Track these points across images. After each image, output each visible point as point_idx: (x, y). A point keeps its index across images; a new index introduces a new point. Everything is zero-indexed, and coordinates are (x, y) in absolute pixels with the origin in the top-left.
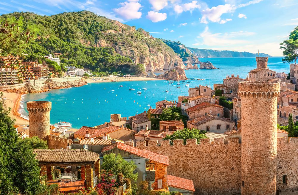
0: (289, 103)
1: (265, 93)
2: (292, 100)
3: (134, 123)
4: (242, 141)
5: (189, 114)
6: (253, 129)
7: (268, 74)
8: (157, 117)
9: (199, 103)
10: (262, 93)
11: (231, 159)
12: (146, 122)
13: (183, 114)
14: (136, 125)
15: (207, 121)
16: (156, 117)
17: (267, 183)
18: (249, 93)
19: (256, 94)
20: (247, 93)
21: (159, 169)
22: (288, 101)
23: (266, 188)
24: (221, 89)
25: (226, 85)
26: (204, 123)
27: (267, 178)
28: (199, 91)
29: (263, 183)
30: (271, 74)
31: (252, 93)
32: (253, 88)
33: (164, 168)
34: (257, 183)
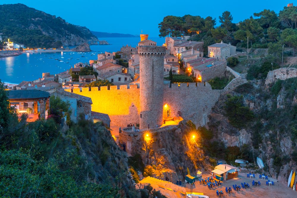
0: (167, 62)
1: (156, 53)
2: (169, 60)
3: (60, 78)
4: (140, 87)
5: (99, 71)
6: (148, 78)
7: (152, 44)
8: (77, 74)
9: (105, 64)
10: (154, 53)
11: (132, 99)
12: (69, 77)
13: (94, 71)
14: (62, 79)
15: (112, 75)
16: (75, 74)
17: (157, 115)
18: (146, 53)
19: (150, 54)
20: (144, 53)
21: (85, 107)
22: (167, 60)
23: (157, 118)
24: (119, 54)
25: (122, 52)
26: (110, 76)
27: (158, 111)
28: (105, 56)
29: (155, 115)
30: (153, 44)
31: (147, 53)
32: (148, 49)
33: (89, 105)
34: (151, 115)
